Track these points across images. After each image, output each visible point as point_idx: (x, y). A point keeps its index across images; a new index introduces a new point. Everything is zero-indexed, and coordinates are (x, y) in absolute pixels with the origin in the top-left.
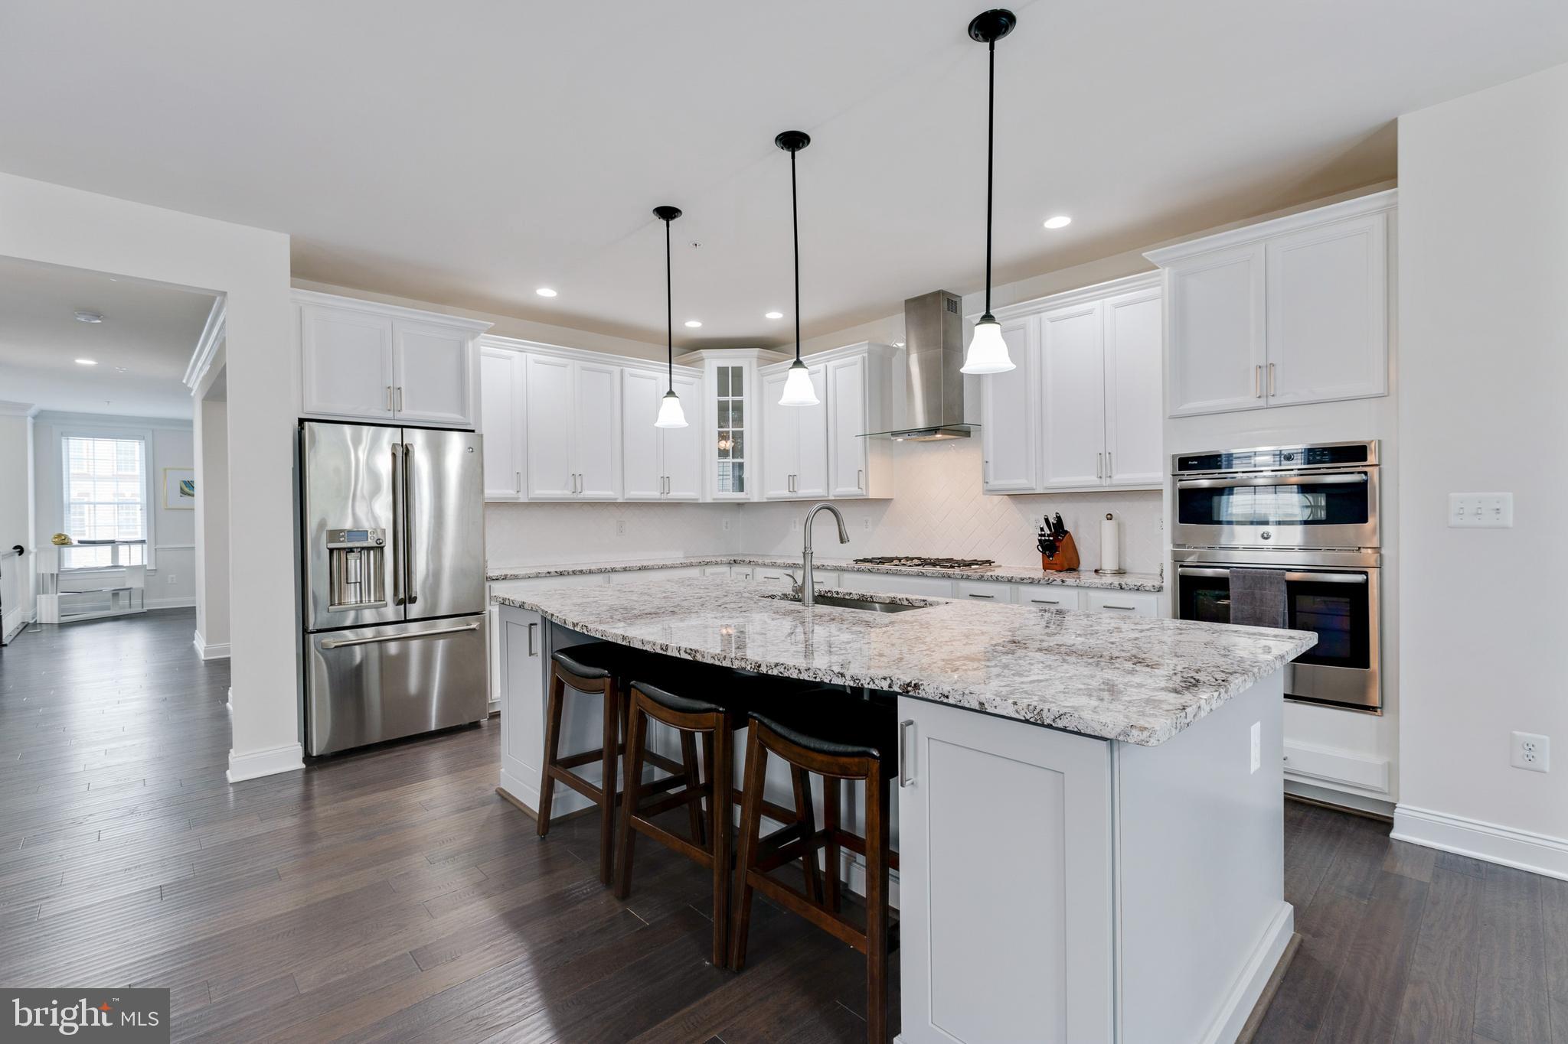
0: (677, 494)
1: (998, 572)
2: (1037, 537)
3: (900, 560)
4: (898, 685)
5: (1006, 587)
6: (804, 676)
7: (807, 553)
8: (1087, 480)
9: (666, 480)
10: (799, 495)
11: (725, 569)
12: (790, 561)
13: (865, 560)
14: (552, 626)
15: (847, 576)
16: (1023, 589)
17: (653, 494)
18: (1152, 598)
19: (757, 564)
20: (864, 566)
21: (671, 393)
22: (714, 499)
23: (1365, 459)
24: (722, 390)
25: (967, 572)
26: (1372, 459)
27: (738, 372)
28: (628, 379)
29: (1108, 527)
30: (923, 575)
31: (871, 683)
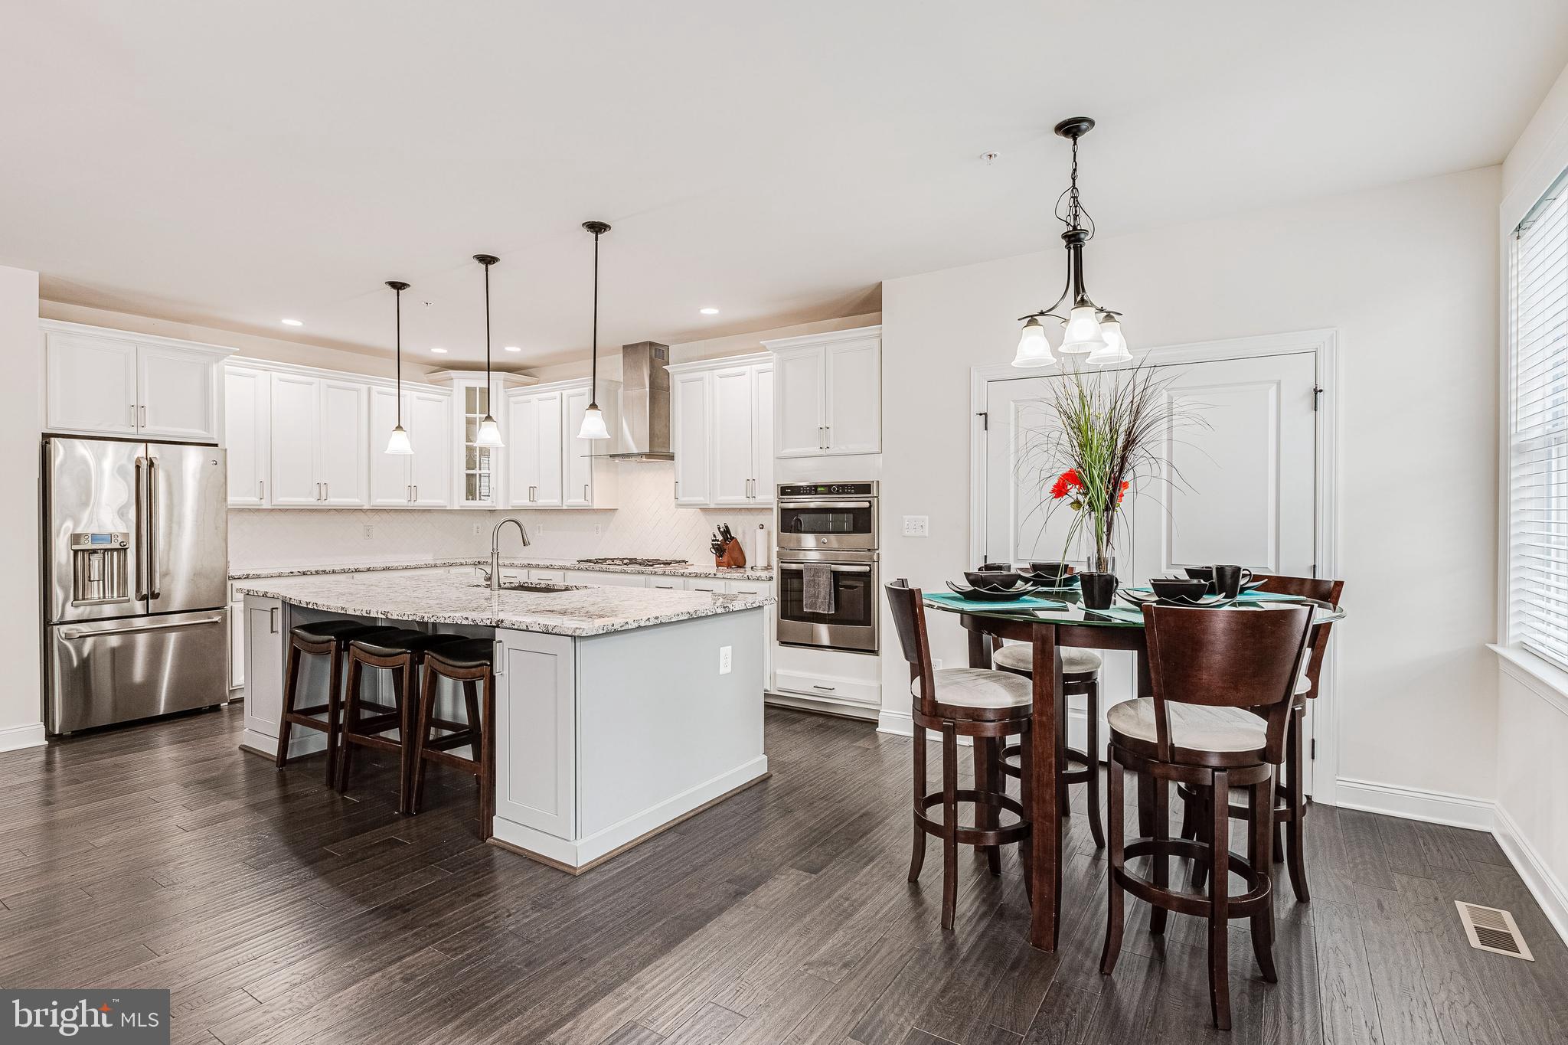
0: (422, 502)
1: (691, 570)
2: (712, 542)
3: (613, 560)
4: (495, 622)
5: (681, 580)
7: (495, 553)
8: (739, 499)
9: (413, 489)
10: (539, 505)
12: (526, 562)
13: (586, 561)
14: (291, 608)
15: (570, 574)
16: (692, 581)
17: (401, 501)
18: (767, 585)
20: (583, 565)
21: (399, 427)
22: (461, 507)
23: (871, 493)
24: (470, 407)
25: (668, 569)
26: (874, 492)
28: (375, 396)
29: (760, 533)
30: (625, 572)
31: (481, 622)
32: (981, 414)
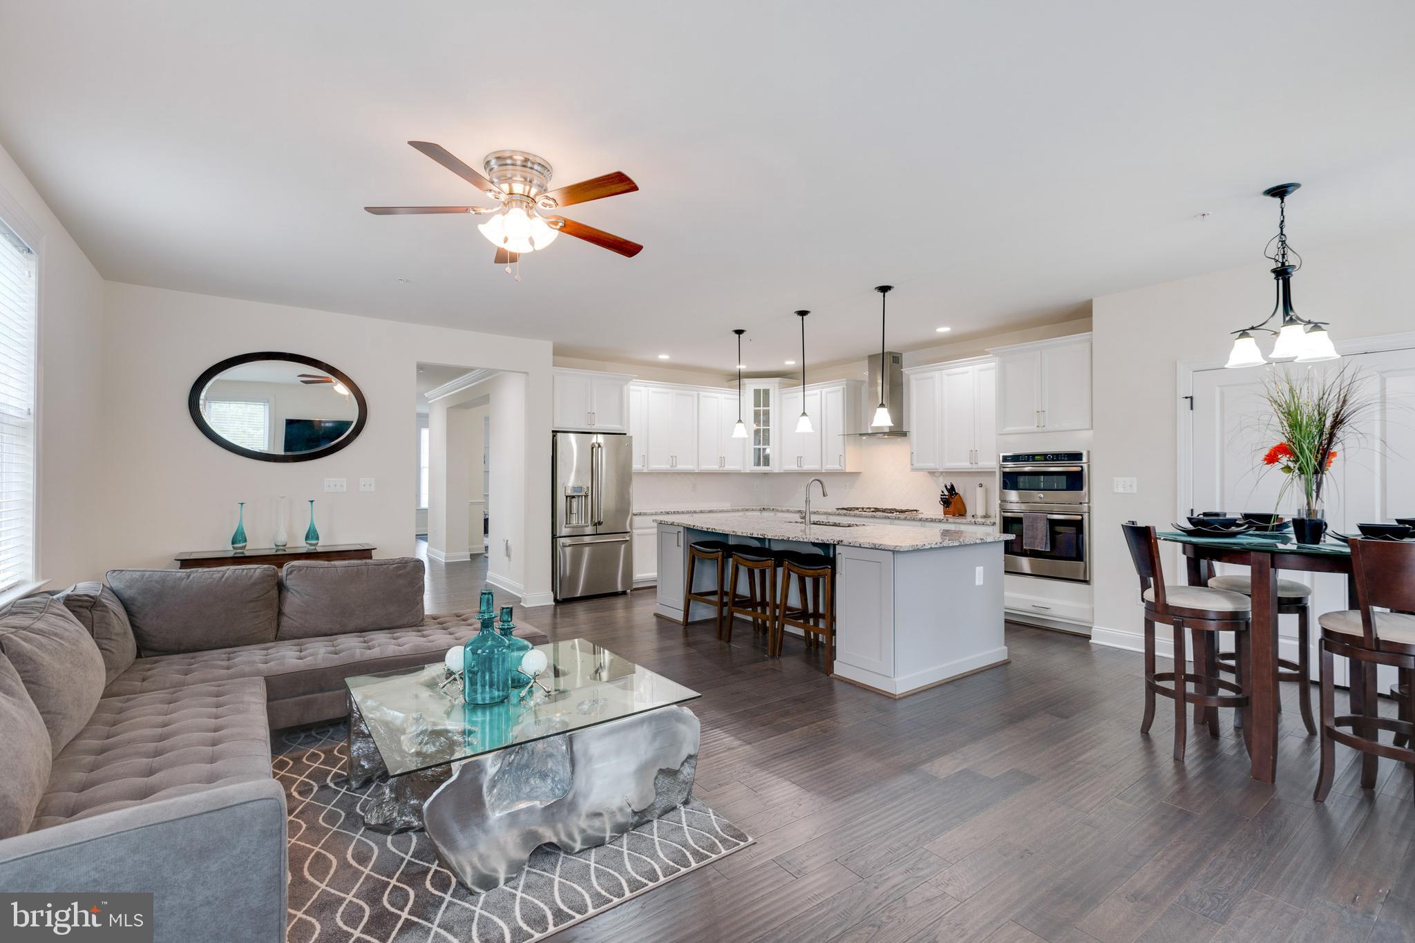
0: (729, 467)
1: (920, 516)
2: (939, 496)
3: (863, 509)
4: (836, 542)
8: (964, 464)
9: (722, 459)
10: (804, 469)
11: (757, 513)
13: (843, 509)
14: (689, 530)
17: (714, 467)
18: (990, 528)
19: (778, 511)
20: (841, 512)
21: (740, 421)
22: (752, 471)
23: (1082, 460)
24: (757, 404)
25: (907, 516)
26: (1085, 459)
27: (767, 392)
28: (702, 400)
29: (980, 491)
30: (874, 517)
31: (828, 541)
32: (1187, 398)
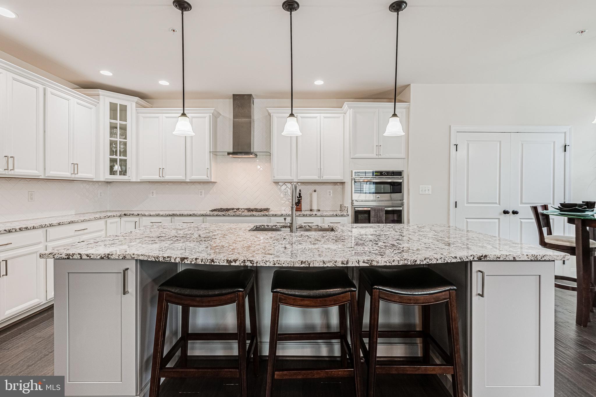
0: (80, 175)
4: (477, 257)
6: (440, 262)
8: (314, 177)
9: (75, 166)
10: (166, 179)
13: (216, 210)
18: (345, 218)
19: (144, 216)
21: (183, 114)
22: (107, 179)
24: (113, 116)
27: (124, 109)
28: (48, 95)
29: (315, 194)
31: (467, 259)
32: (455, 145)
